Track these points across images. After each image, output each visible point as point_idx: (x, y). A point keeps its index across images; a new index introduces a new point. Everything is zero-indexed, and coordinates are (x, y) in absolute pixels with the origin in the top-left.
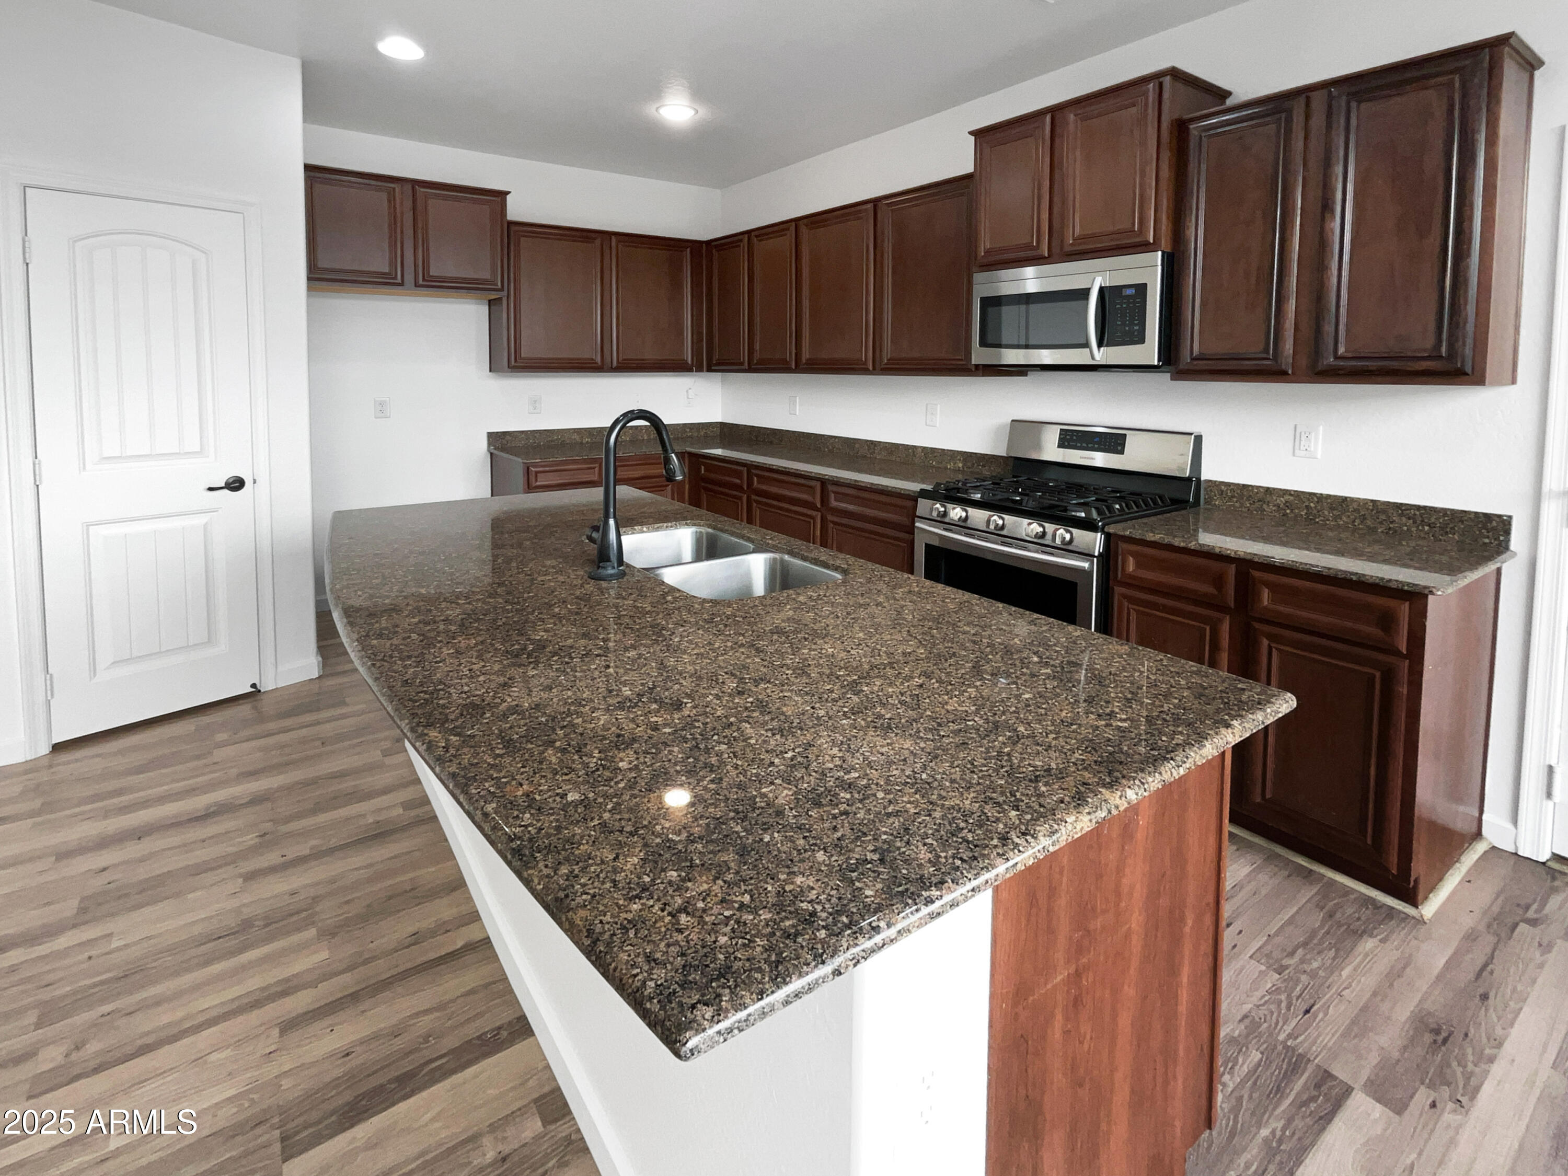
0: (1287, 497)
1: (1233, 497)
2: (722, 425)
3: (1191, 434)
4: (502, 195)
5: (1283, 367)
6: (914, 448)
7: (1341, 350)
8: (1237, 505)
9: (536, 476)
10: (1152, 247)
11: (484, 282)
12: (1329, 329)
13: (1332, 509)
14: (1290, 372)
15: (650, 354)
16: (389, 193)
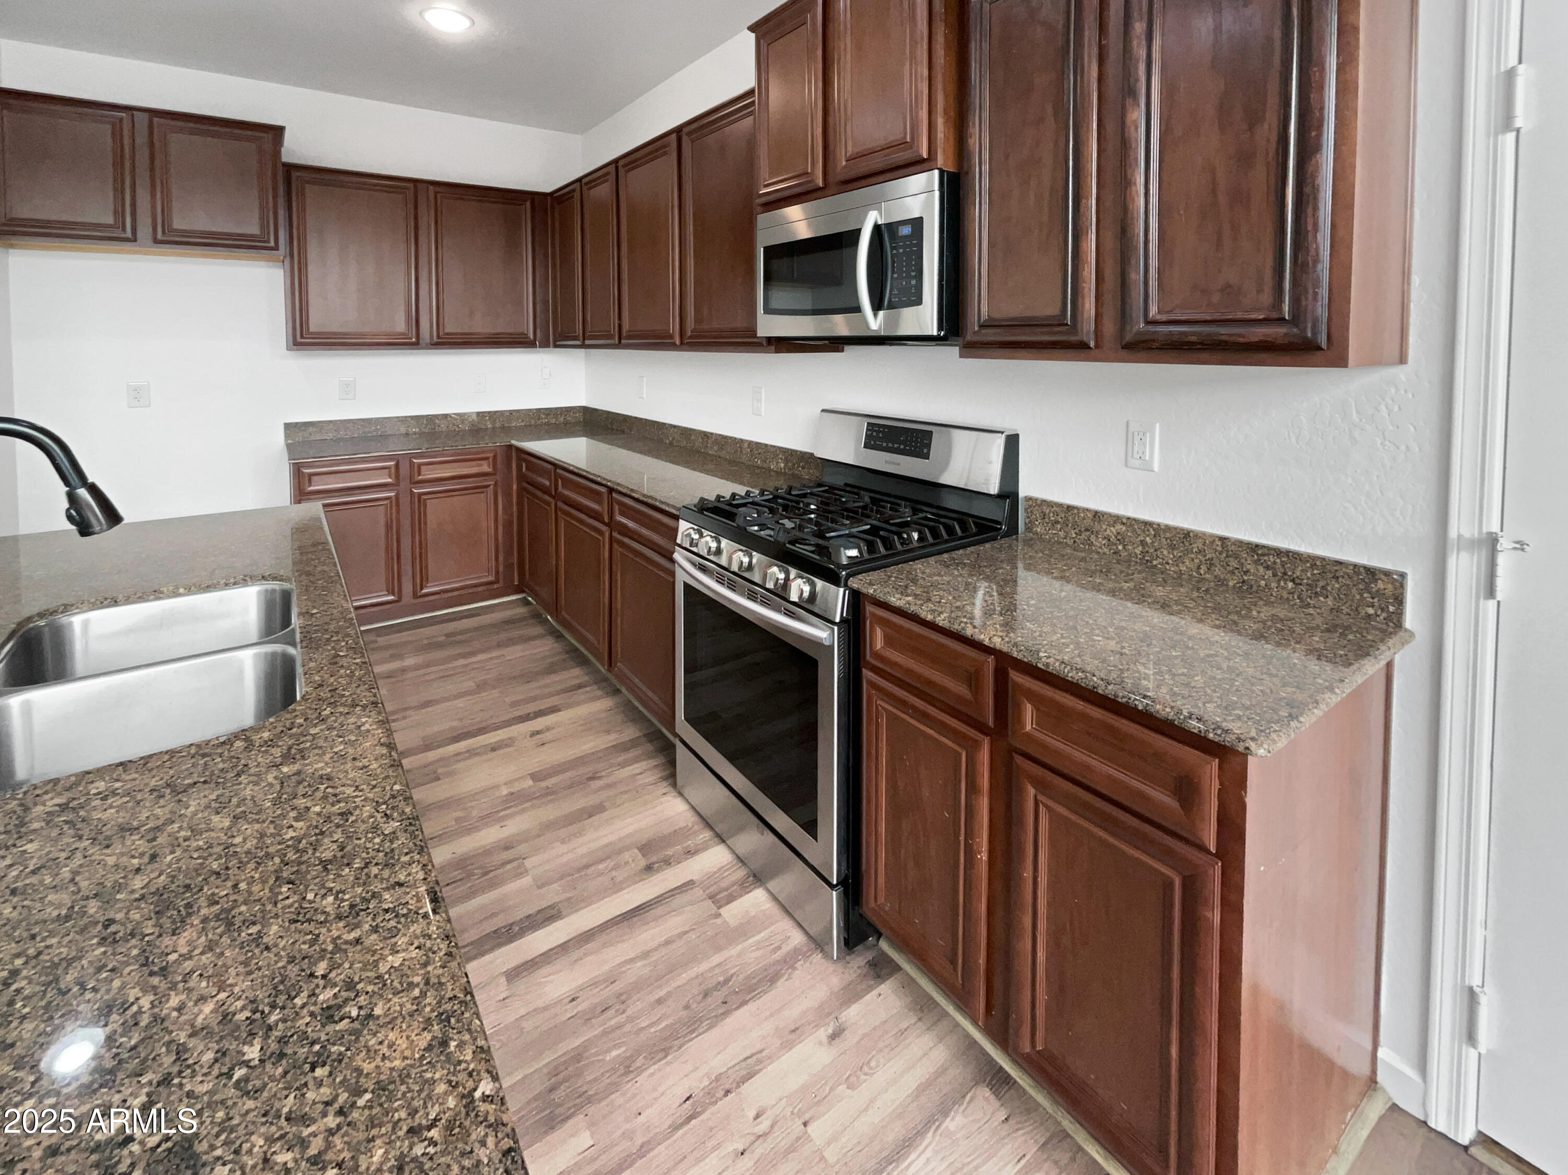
0: (1119, 527)
1: (1057, 522)
2: (585, 410)
3: (1002, 433)
4: (277, 132)
5: (1085, 339)
6: (742, 441)
7: (1153, 311)
8: (1062, 534)
9: (310, 481)
10: (926, 165)
11: (251, 238)
12: (1136, 276)
13: (1172, 547)
14: (1092, 344)
15: (481, 326)
16: (113, 125)
